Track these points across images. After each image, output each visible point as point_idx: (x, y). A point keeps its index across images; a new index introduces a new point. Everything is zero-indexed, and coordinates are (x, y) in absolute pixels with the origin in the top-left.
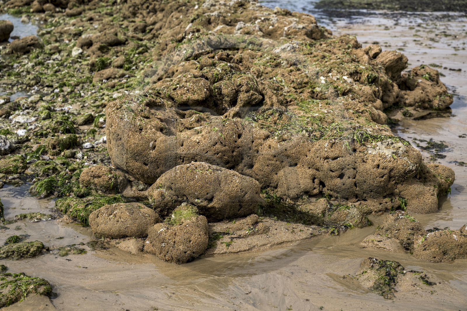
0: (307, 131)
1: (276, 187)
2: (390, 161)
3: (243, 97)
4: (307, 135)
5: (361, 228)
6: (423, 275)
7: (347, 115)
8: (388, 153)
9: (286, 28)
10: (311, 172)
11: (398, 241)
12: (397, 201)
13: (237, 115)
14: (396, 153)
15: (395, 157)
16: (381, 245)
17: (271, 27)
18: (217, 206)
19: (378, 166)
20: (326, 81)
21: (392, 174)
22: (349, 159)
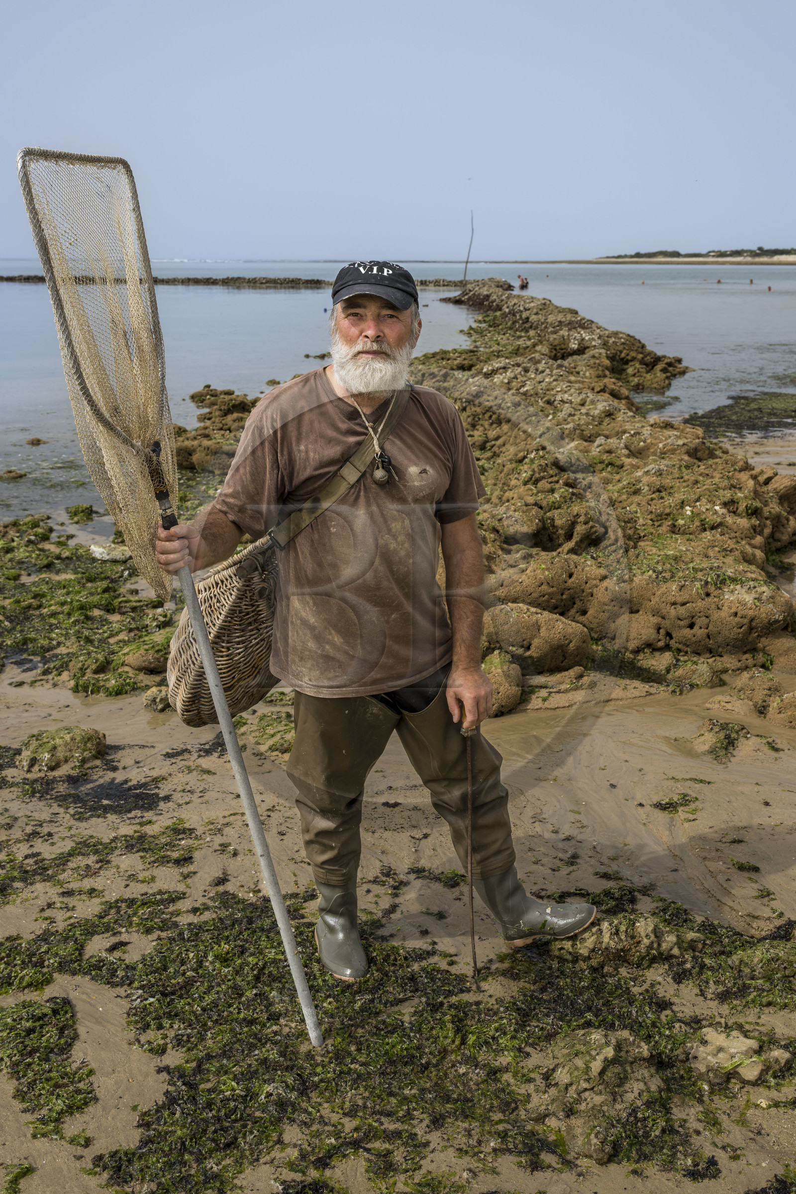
0: (654, 571)
1: (613, 638)
2: (751, 609)
3: (580, 529)
4: (654, 576)
5: (712, 687)
6: (770, 740)
7: (711, 554)
8: (749, 598)
9: (661, 445)
10: (655, 620)
11: (751, 703)
12: (761, 658)
13: (572, 551)
14: (759, 599)
15: (758, 604)
16: (728, 706)
17: (642, 444)
18: (535, 655)
19: (736, 614)
20: (692, 512)
21: (754, 624)
22: (700, 604)
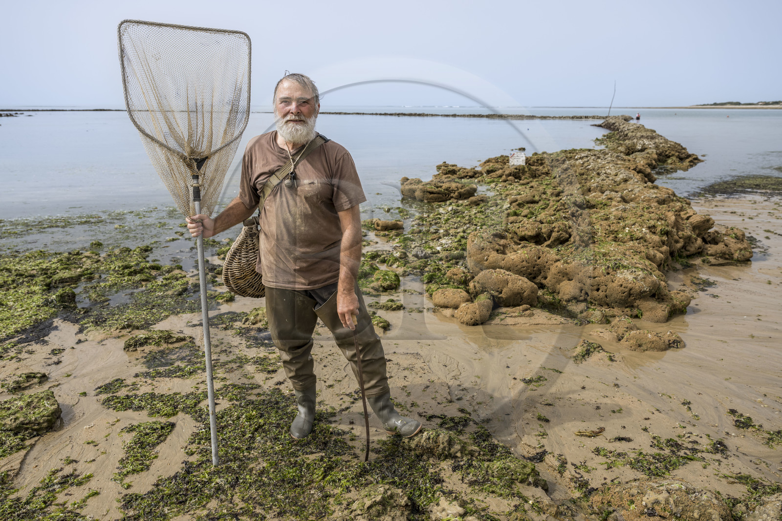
0: (587, 259)
1: (559, 293)
2: (630, 283)
4: (586, 262)
5: (600, 324)
7: (627, 253)
8: (630, 277)
9: (642, 197)
10: (579, 285)
11: (616, 334)
12: (636, 312)
13: (548, 246)
14: (636, 278)
15: (635, 281)
16: (601, 335)
17: (633, 196)
18: (504, 296)
19: (621, 285)
20: (629, 230)
21: (632, 292)
22: (603, 278)
